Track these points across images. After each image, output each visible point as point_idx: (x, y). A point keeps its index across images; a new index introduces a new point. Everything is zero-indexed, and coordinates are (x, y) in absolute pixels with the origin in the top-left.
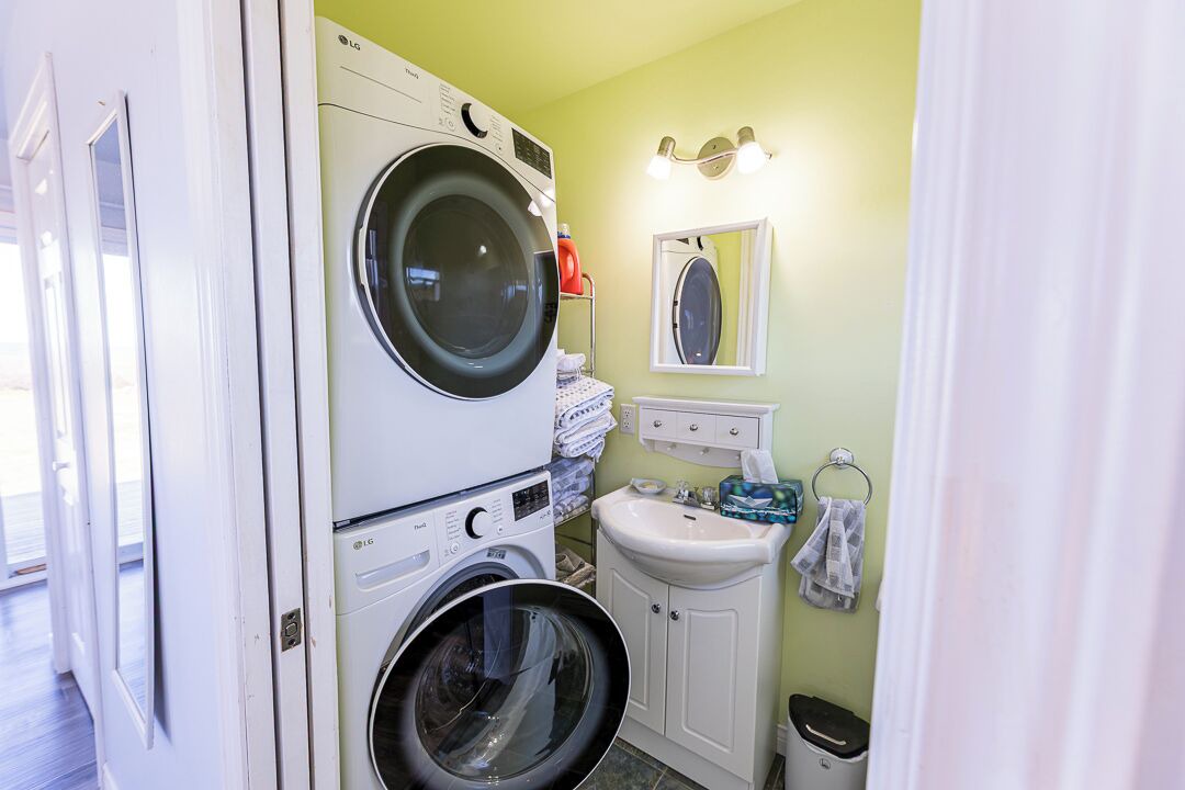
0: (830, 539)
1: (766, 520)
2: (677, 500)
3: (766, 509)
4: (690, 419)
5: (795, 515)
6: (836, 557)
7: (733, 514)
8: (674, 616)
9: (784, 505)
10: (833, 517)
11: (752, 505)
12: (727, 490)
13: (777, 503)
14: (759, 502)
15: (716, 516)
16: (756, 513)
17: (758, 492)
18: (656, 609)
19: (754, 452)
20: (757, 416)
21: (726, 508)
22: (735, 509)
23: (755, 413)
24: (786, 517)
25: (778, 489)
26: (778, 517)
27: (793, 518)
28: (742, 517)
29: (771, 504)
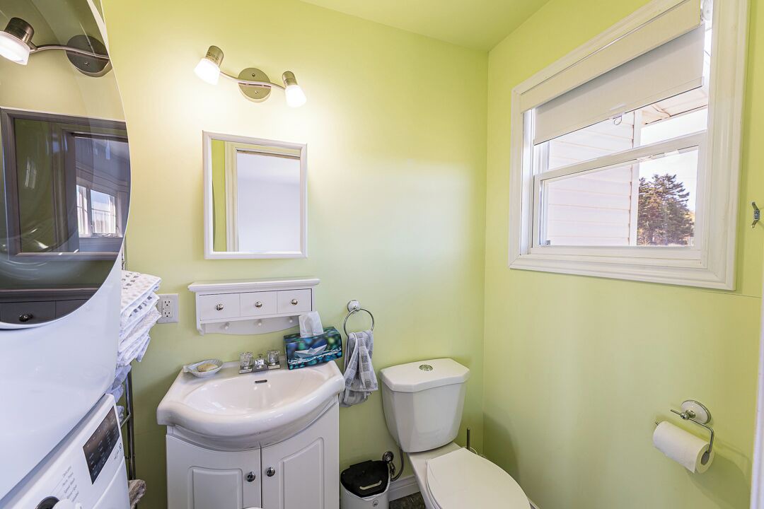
0: (360, 359)
1: (324, 361)
2: (243, 371)
3: (323, 354)
4: (254, 298)
5: (341, 351)
6: (366, 369)
7: (299, 366)
8: (270, 473)
9: (334, 347)
10: (361, 345)
11: (313, 354)
12: (293, 349)
13: (330, 347)
14: (317, 350)
15: (285, 372)
16: (316, 359)
17: (317, 343)
18: (251, 478)
19: (310, 314)
20: (310, 288)
21: (293, 362)
22: (301, 361)
23: (308, 285)
24: (336, 354)
25: (330, 337)
26: (331, 356)
27: (340, 354)
28: (306, 365)
29: (326, 348)
